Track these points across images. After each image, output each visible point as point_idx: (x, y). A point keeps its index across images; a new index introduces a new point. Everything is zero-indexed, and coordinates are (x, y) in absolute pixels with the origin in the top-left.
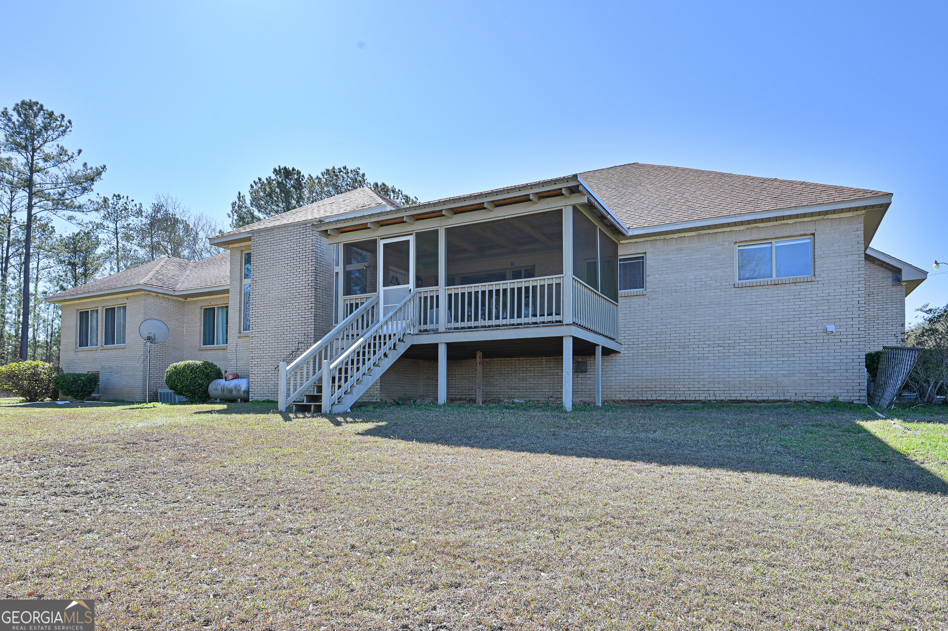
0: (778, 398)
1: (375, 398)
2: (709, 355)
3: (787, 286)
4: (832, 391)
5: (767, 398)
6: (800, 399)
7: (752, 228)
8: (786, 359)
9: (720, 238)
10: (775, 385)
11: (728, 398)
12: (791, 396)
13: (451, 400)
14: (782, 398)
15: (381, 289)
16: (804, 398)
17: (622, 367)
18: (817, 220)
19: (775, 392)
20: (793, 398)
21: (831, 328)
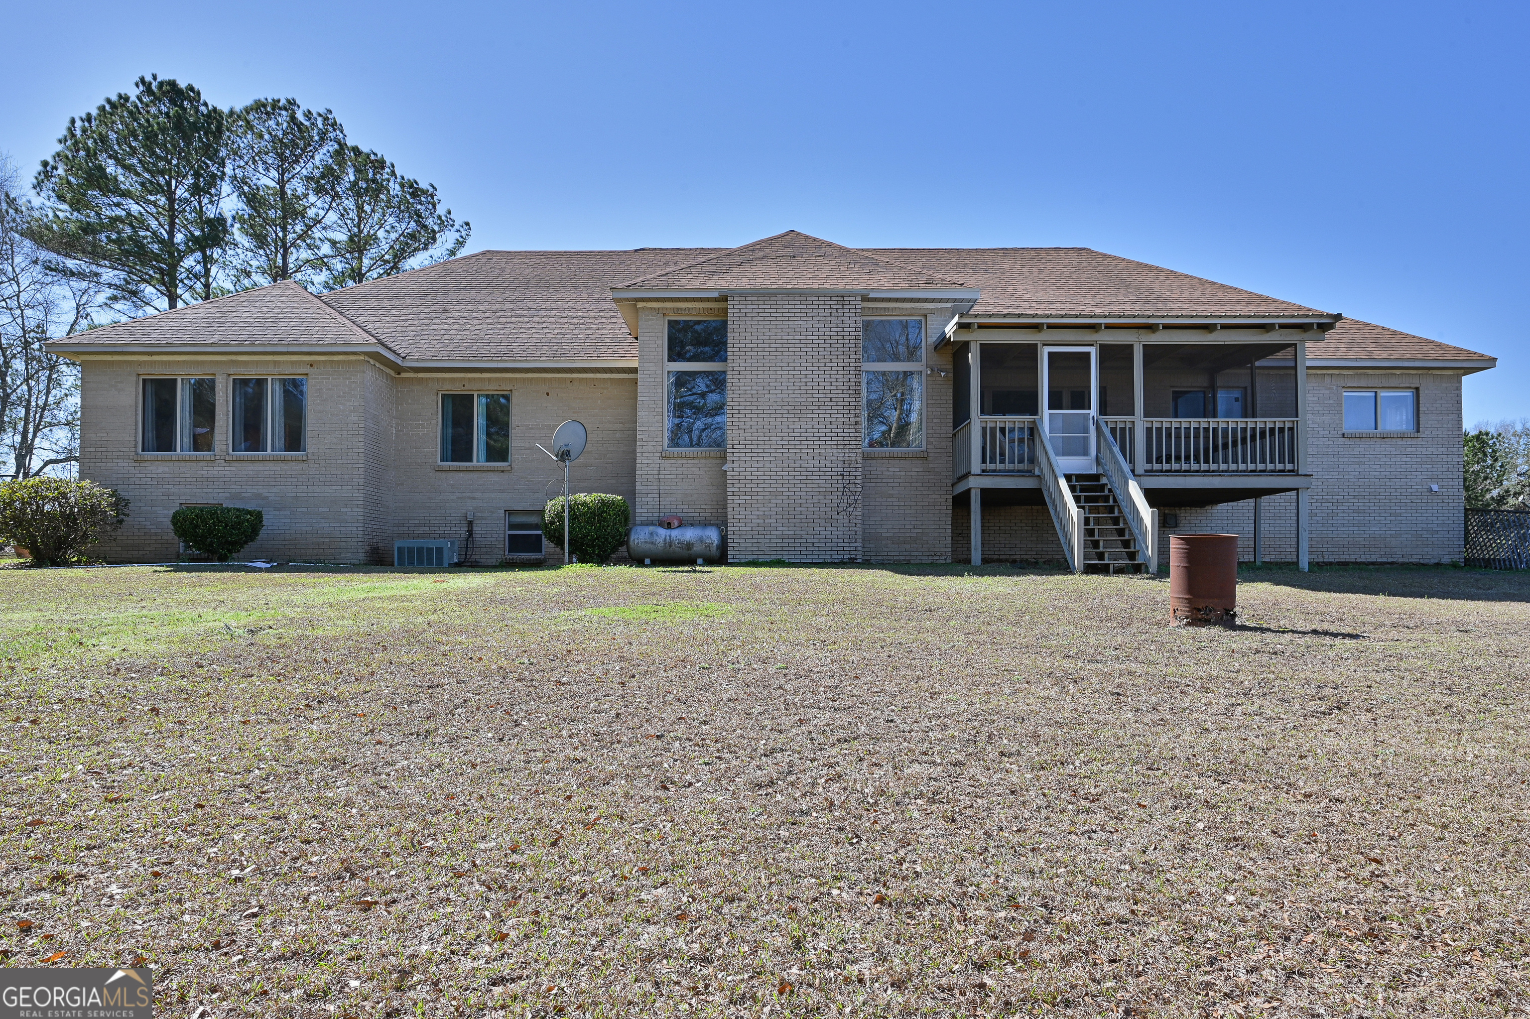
0: (1385, 560)
1: (943, 558)
2: (1317, 511)
3: (1394, 440)
4: (1436, 553)
5: (1375, 560)
6: (1407, 560)
7: (1360, 374)
8: (1394, 518)
9: (1328, 380)
10: (1383, 546)
11: (1337, 560)
12: (1397, 558)
13: (985, 561)
14: (1390, 560)
15: (1046, 412)
16: (1411, 560)
17: (1219, 522)
18: (1422, 374)
19: (1383, 553)
20: (1401, 560)
21: (1435, 488)
